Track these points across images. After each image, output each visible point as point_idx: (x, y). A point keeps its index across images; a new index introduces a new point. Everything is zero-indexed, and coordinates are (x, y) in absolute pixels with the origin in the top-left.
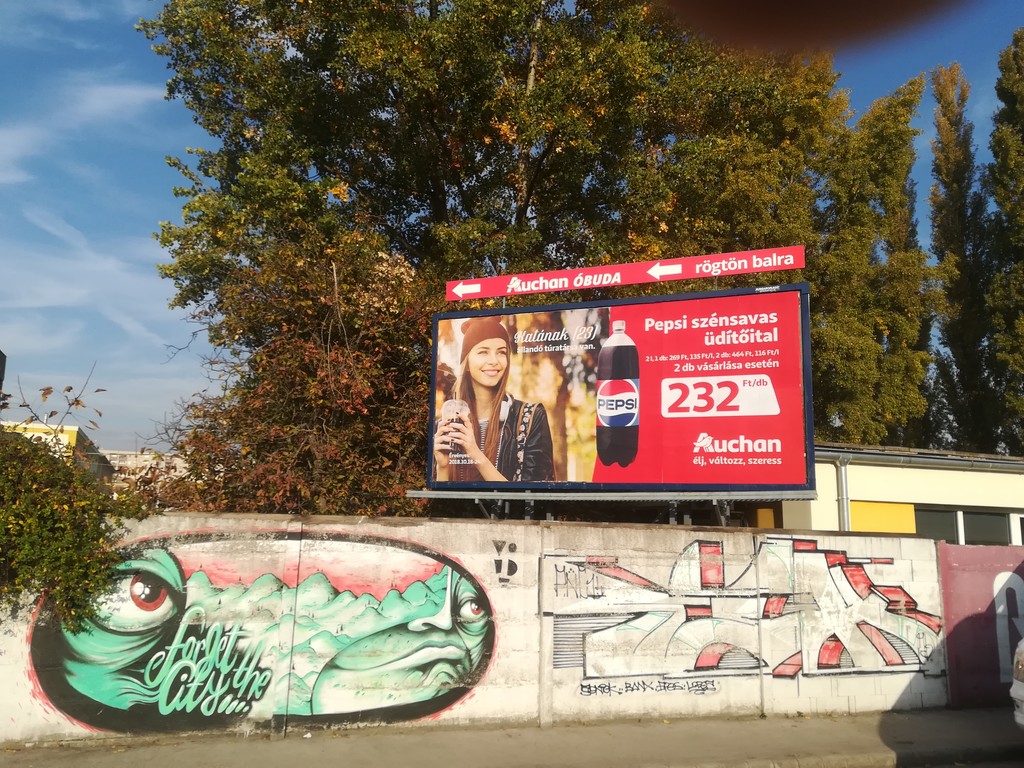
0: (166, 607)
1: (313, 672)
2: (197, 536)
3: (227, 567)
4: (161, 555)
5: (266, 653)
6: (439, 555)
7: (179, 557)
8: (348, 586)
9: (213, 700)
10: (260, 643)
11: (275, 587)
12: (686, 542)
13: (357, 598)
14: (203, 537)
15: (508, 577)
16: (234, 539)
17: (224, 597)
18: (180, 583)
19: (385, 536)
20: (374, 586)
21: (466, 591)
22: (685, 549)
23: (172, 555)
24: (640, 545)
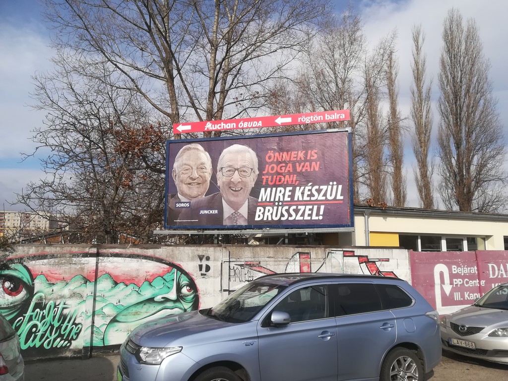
0: (23, 294)
1: (104, 324)
2: (39, 256)
3: (56, 272)
4: (20, 267)
5: (78, 316)
6: (170, 263)
7: (30, 268)
8: (122, 280)
9: (51, 340)
10: (75, 311)
11: (83, 282)
12: (293, 253)
13: (127, 286)
14: (43, 257)
15: (206, 273)
16: (60, 257)
17: (55, 288)
18: (30, 281)
19: (142, 254)
20: (136, 280)
21: (184, 281)
22: (292, 257)
23: (25, 267)
24: (271, 255)
